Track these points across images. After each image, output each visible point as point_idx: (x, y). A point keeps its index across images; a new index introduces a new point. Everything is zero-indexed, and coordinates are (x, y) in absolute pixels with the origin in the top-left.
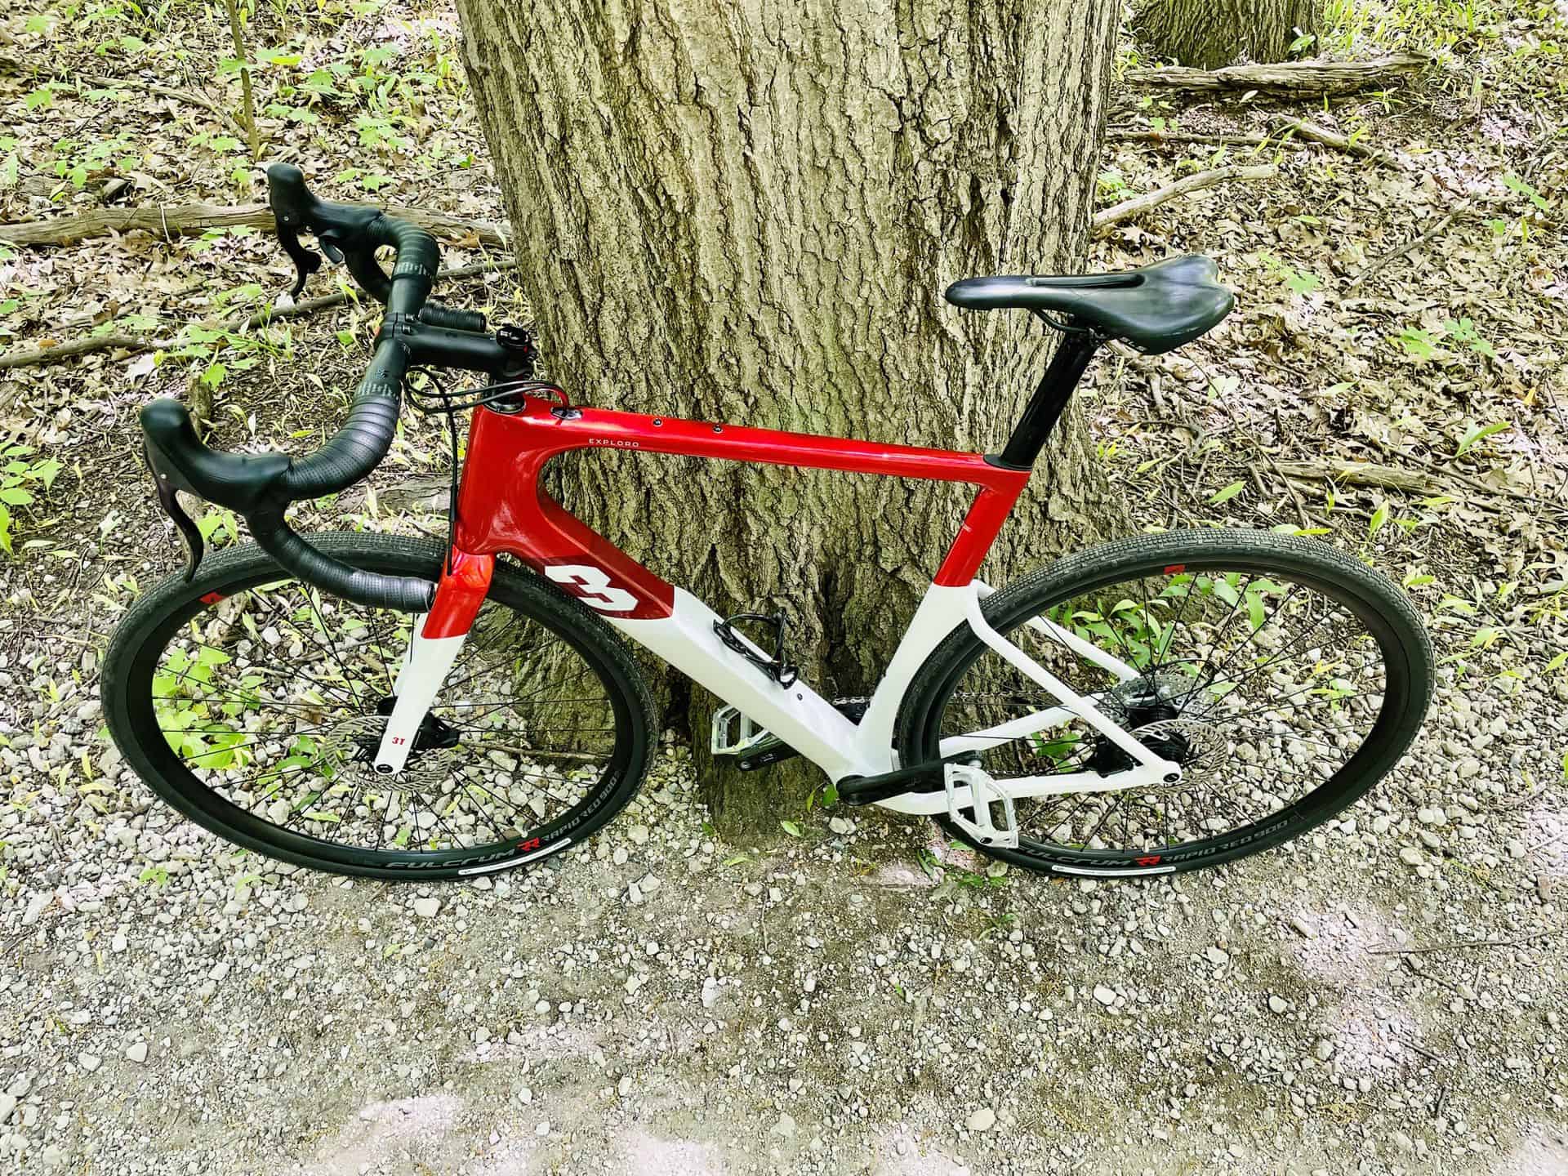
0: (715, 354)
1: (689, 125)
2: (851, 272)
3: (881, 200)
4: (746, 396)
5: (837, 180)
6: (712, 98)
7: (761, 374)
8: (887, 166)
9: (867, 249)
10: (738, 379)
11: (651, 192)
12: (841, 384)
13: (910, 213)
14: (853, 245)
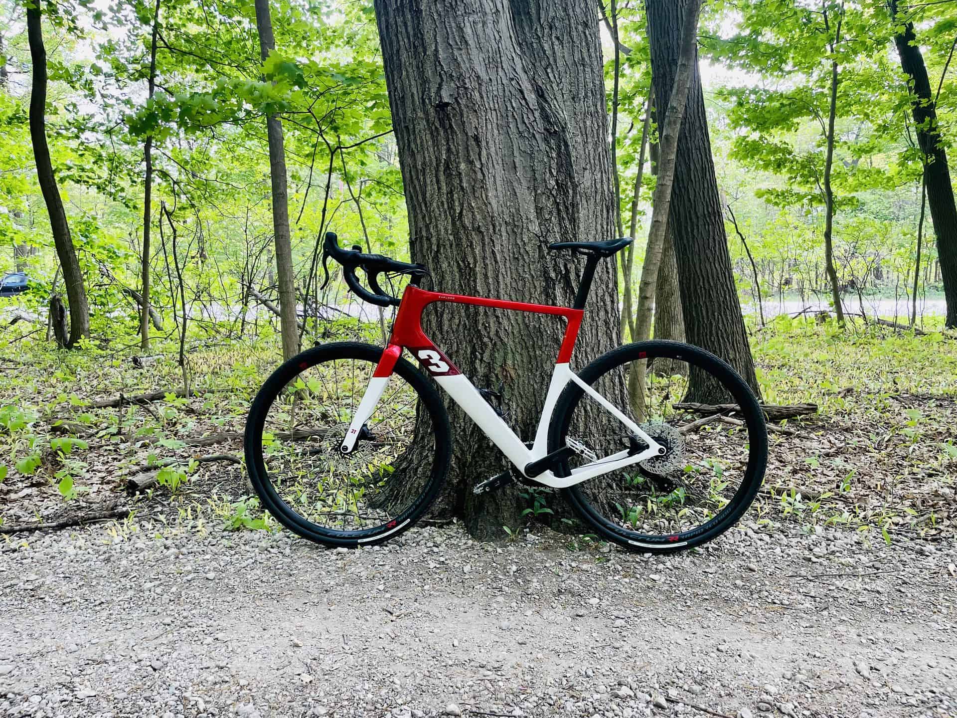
0: (481, 322)
1: (476, 238)
2: (527, 294)
3: (536, 268)
4: (492, 340)
5: (521, 262)
6: (483, 229)
7: (497, 331)
8: (537, 256)
9: (532, 286)
10: (489, 333)
11: (463, 261)
12: (526, 339)
13: (545, 273)
14: (527, 284)
